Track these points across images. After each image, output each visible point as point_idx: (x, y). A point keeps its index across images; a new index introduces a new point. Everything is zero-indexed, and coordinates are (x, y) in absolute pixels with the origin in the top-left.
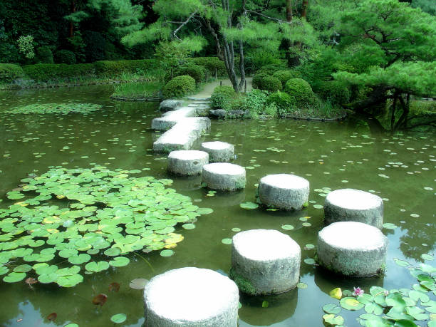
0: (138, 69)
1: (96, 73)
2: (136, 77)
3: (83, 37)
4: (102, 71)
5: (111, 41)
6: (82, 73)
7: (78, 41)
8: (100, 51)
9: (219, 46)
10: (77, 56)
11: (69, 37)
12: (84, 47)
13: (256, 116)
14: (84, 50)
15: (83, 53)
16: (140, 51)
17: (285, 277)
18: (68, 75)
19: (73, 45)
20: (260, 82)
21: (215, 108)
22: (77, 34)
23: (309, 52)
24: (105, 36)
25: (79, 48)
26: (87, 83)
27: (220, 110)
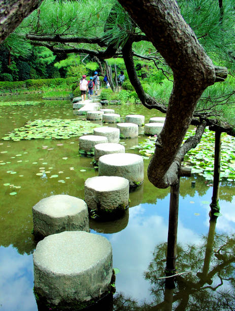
0: (51, 85)
1: (27, 87)
2: (51, 89)
3: (17, 65)
4: (30, 85)
5: (33, 67)
6: (18, 87)
7: (14, 68)
8: (27, 74)
9: (102, 69)
10: (13, 77)
11: (8, 65)
12: (18, 72)
13: (124, 103)
14: (17, 73)
15: (17, 75)
16: (51, 74)
17: (133, 132)
18: (10, 89)
19: (11, 70)
20: (126, 86)
21: (103, 100)
22: (13, 63)
23: (152, 70)
24: (29, 64)
25: (15, 72)
26: (22, 92)
27: (105, 101)
